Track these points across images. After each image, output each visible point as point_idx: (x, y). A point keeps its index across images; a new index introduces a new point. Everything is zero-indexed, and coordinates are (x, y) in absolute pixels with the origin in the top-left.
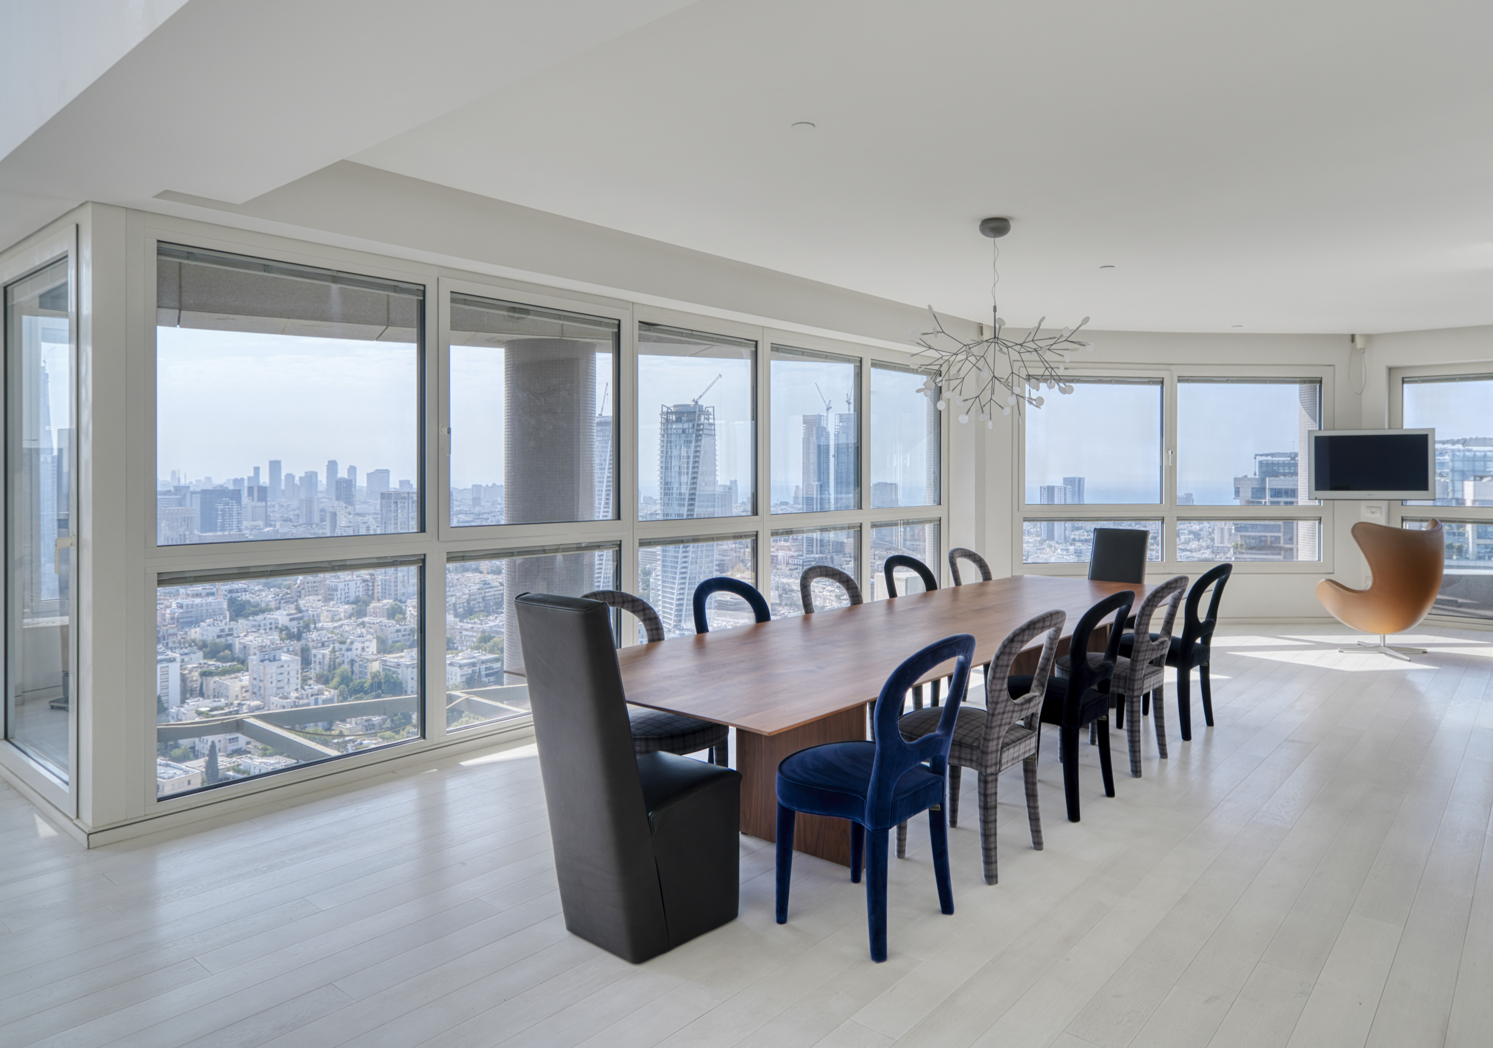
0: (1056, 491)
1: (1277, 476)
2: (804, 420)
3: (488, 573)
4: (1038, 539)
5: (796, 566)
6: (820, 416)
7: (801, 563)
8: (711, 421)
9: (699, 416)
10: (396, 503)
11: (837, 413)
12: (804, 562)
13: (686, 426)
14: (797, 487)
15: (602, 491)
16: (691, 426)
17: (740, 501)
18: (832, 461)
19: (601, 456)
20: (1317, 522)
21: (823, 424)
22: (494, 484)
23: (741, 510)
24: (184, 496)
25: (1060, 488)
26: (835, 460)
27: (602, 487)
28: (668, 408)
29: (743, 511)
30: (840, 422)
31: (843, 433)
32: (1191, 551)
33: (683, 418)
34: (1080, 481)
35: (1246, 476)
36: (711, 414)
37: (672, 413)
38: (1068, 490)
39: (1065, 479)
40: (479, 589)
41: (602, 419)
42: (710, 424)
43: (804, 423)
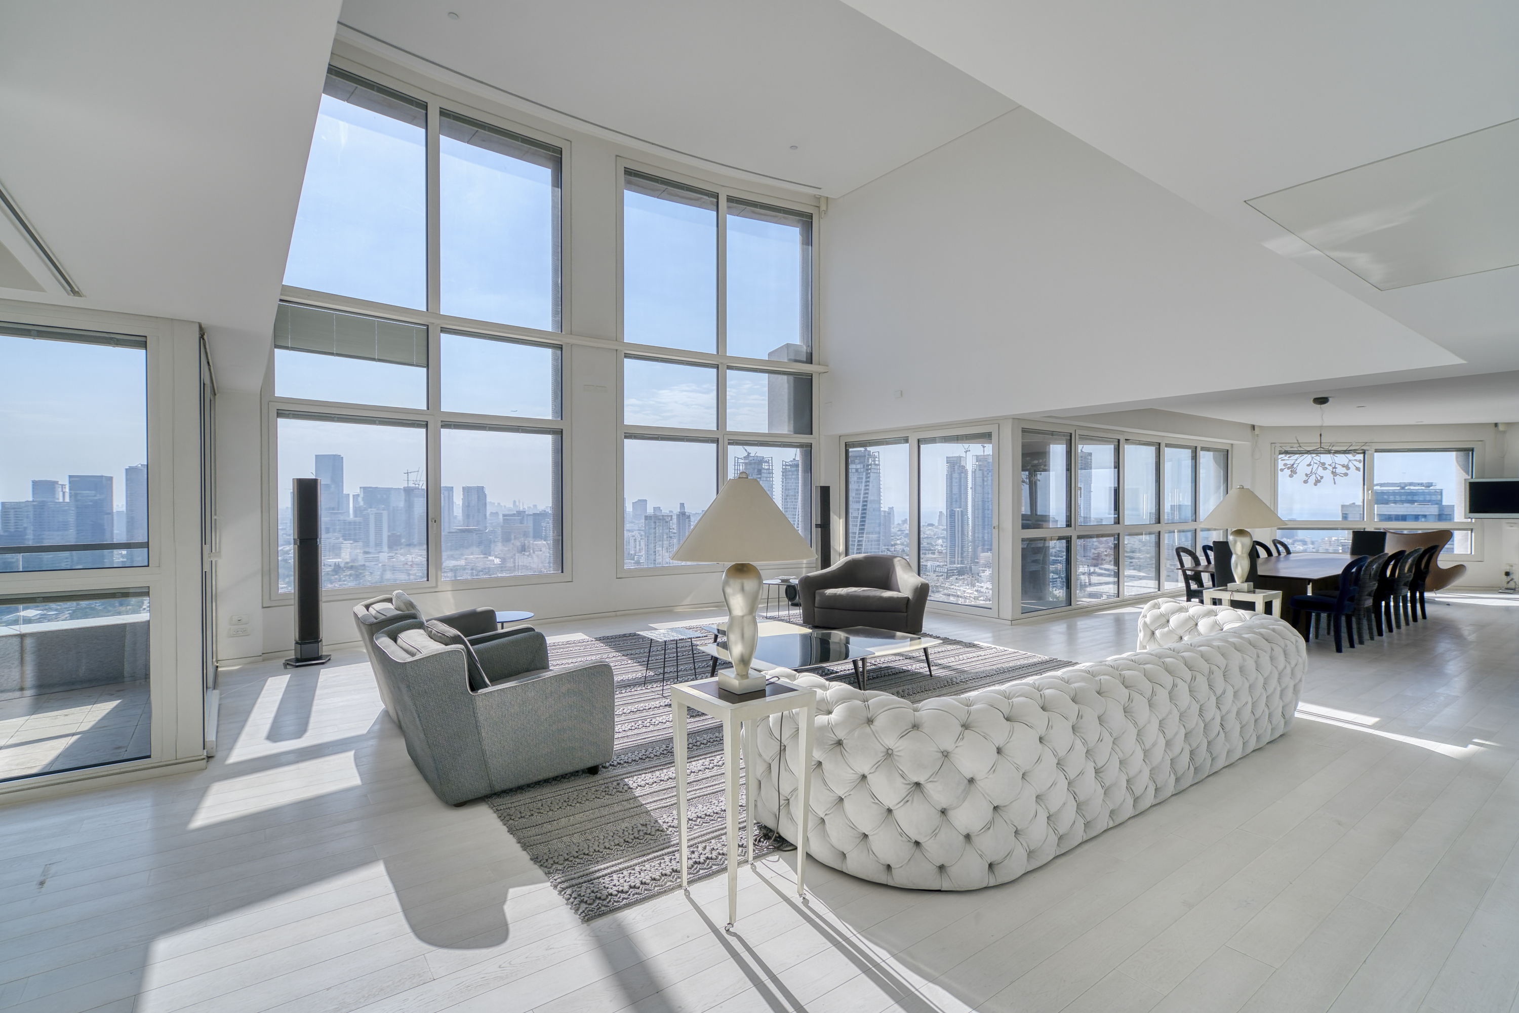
1: (1387, 503)
4: (1148, 555)
5: (942, 574)
6: (960, 457)
7: (946, 571)
8: (877, 462)
9: (868, 459)
10: (655, 522)
11: (974, 455)
12: (948, 570)
13: (858, 466)
14: (941, 513)
16: (862, 467)
17: (896, 523)
18: (970, 492)
20: (1470, 532)
24: (523, 517)
29: (898, 531)
30: (977, 461)
31: (980, 470)
33: (856, 461)
35: (1354, 503)
36: (876, 457)
42: (875, 464)
43: (947, 463)
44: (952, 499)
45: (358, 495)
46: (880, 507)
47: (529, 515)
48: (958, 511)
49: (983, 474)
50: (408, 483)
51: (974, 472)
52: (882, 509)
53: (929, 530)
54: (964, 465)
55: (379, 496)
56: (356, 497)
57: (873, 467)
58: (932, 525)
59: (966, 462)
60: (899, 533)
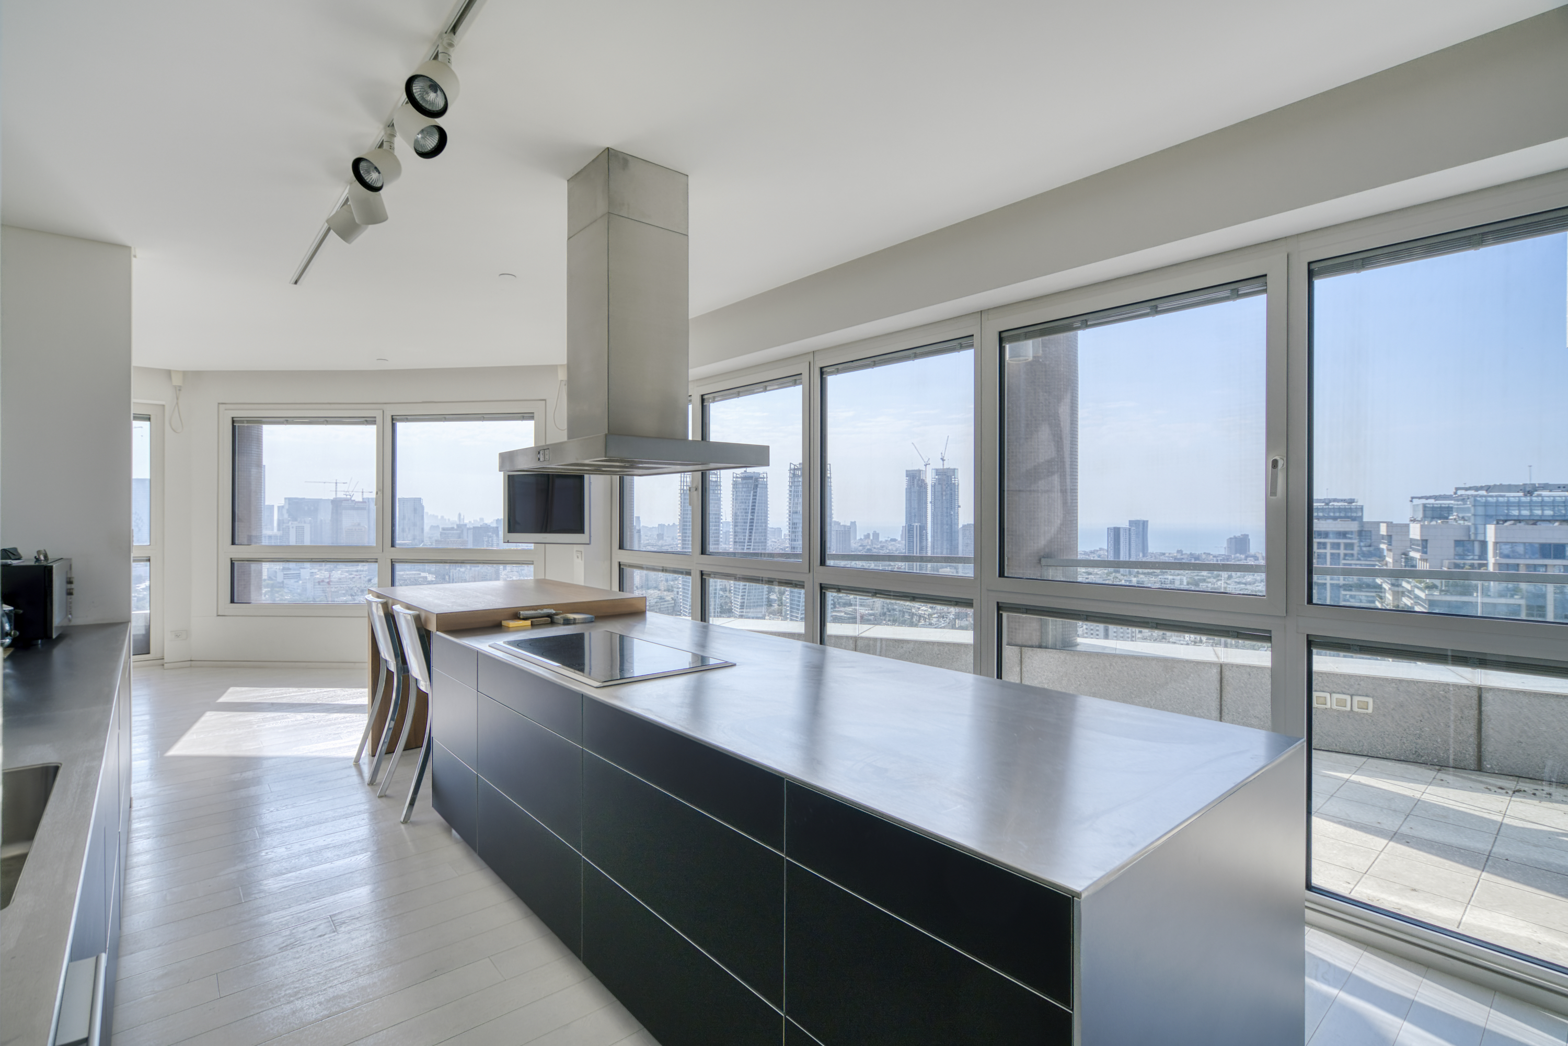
0: (1122, 532)
2: (907, 474)
3: (665, 591)
6: (920, 471)
11: (934, 468)
14: (901, 527)
15: (746, 529)
17: (858, 538)
18: (929, 506)
19: (746, 503)
21: (922, 477)
22: (674, 524)
23: (859, 544)
24: (462, 531)
25: (1125, 529)
27: (746, 526)
28: (795, 465)
29: (860, 546)
30: (936, 475)
31: (939, 484)
32: (1245, 584)
34: (1144, 524)
37: (798, 469)
38: (1132, 531)
39: (1131, 522)
40: (656, 602)
41: (746, 475)
43: (907, 476)
44: (910, 513)
45: (283, 507)
47: (469, 529)
48: (917, 526)
49: (942, 488)
50: (336, 494)
51: (934, 486)
54: (924, 478)
55: (306, 508)
56: (280, 508)
58: (894, 540)
59: (926, 475)
60: (861, 548)
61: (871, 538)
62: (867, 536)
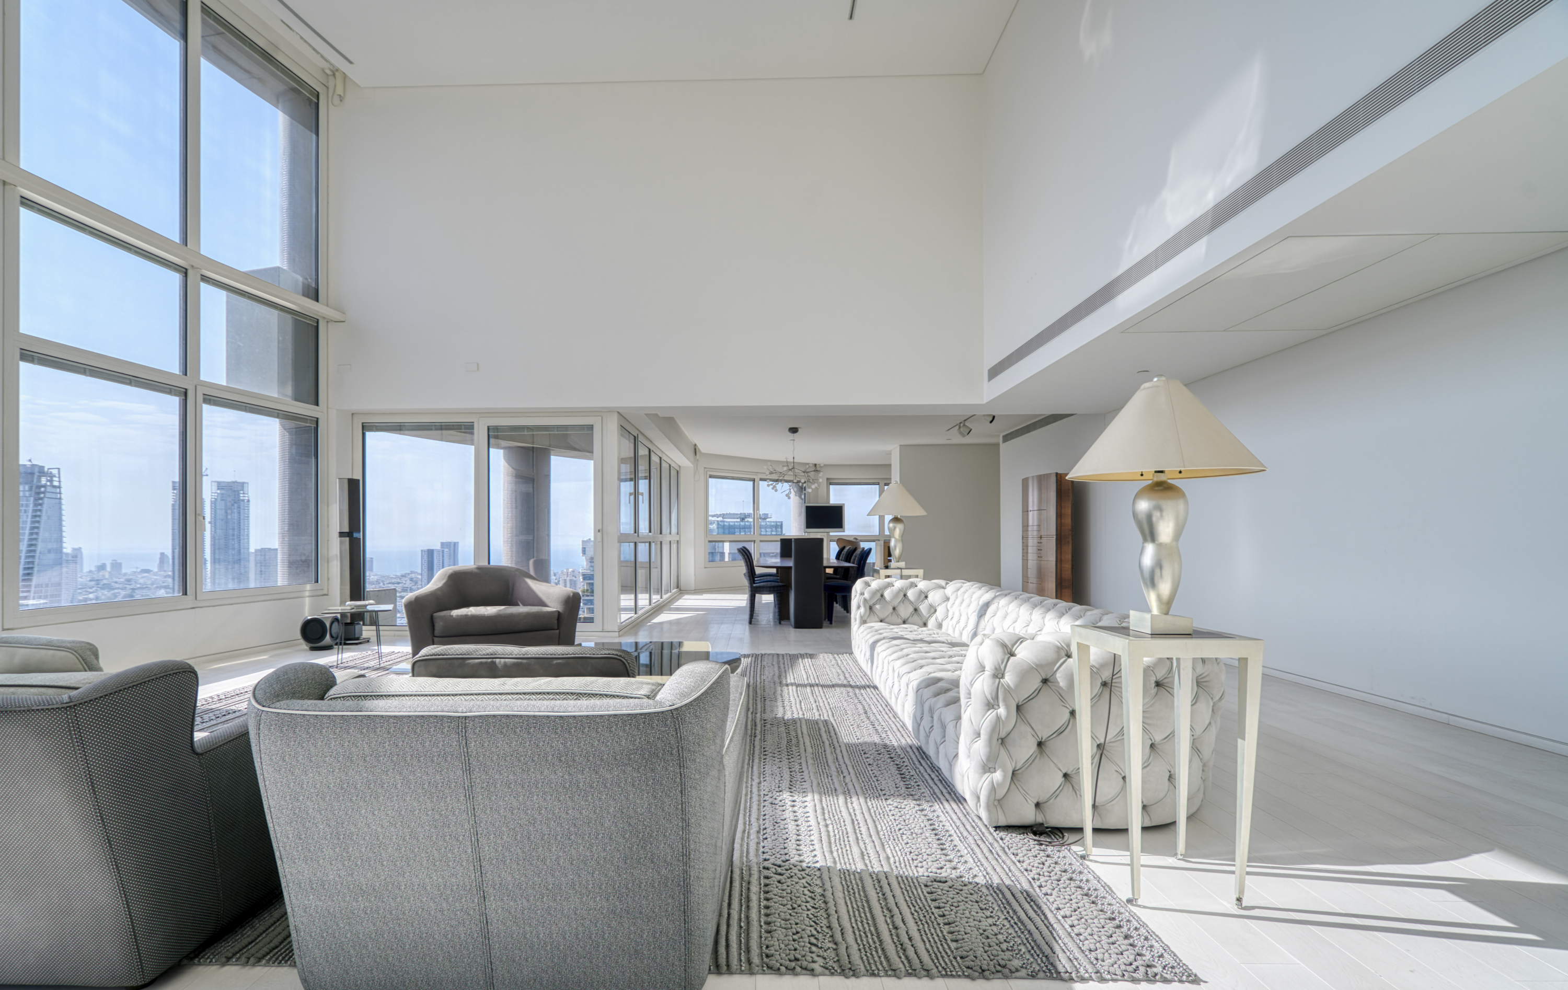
0: (433, 552)
8: (56, 484)
9: (40, 477)
11: (214, 480)
18: (208, 527)
23: (88, 579)
25: (438, 551)
26: (211, 526)
29: (90, 581)
30: (218, 489)
34: (455, 545)
36: (55, 476)
38: (443, 550)
39: (442, 544)
42: (55, 487)
46: (61, 547)
49: (226, 505)
51: (214, 503)
52: (64, 550)
53: (143, 577)
57: (49, 489)
60: (93, 583)
61: (108, 569)
62: (102, 567)
